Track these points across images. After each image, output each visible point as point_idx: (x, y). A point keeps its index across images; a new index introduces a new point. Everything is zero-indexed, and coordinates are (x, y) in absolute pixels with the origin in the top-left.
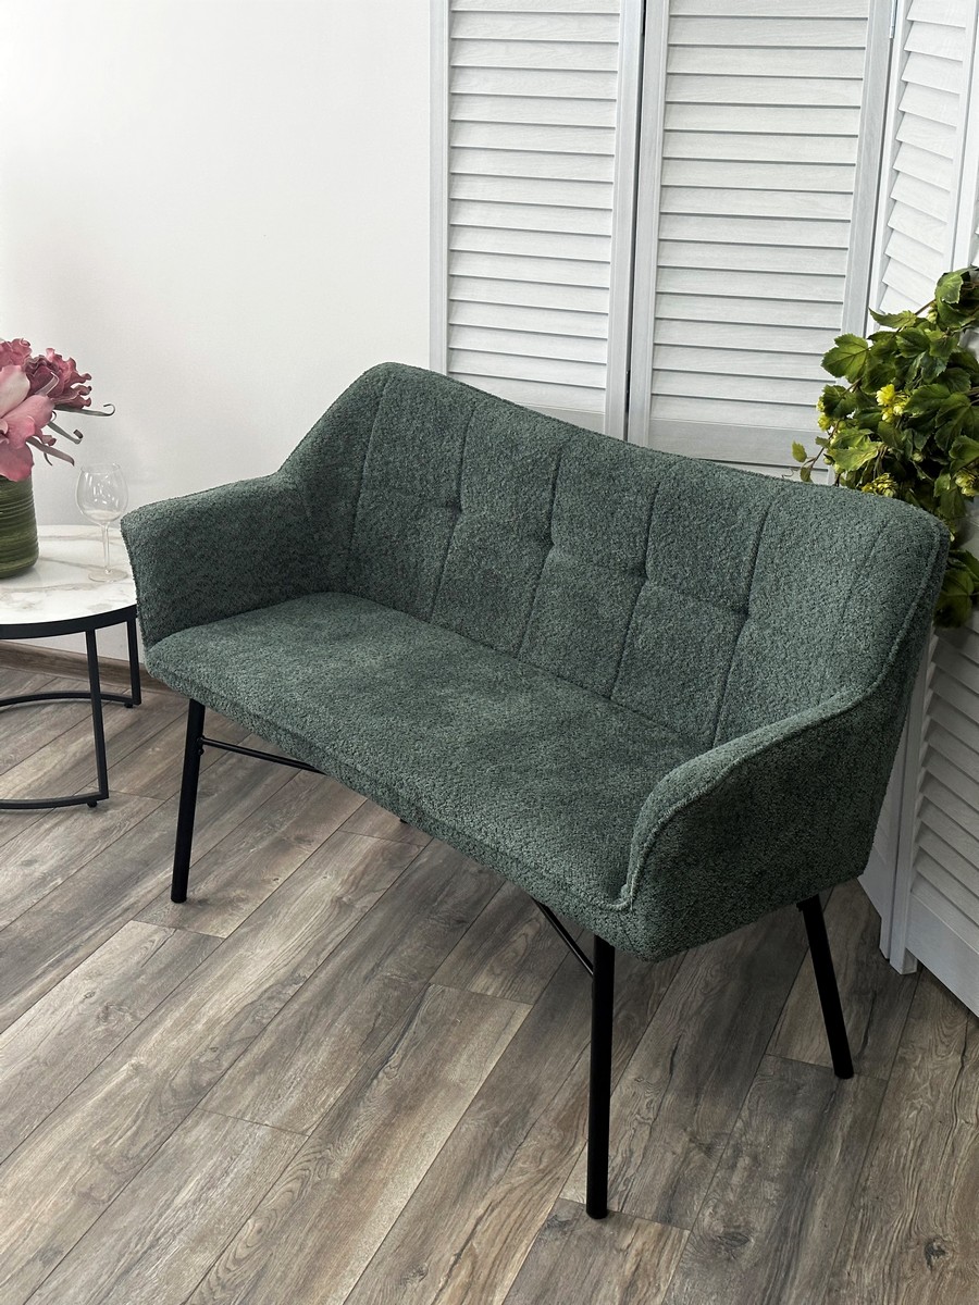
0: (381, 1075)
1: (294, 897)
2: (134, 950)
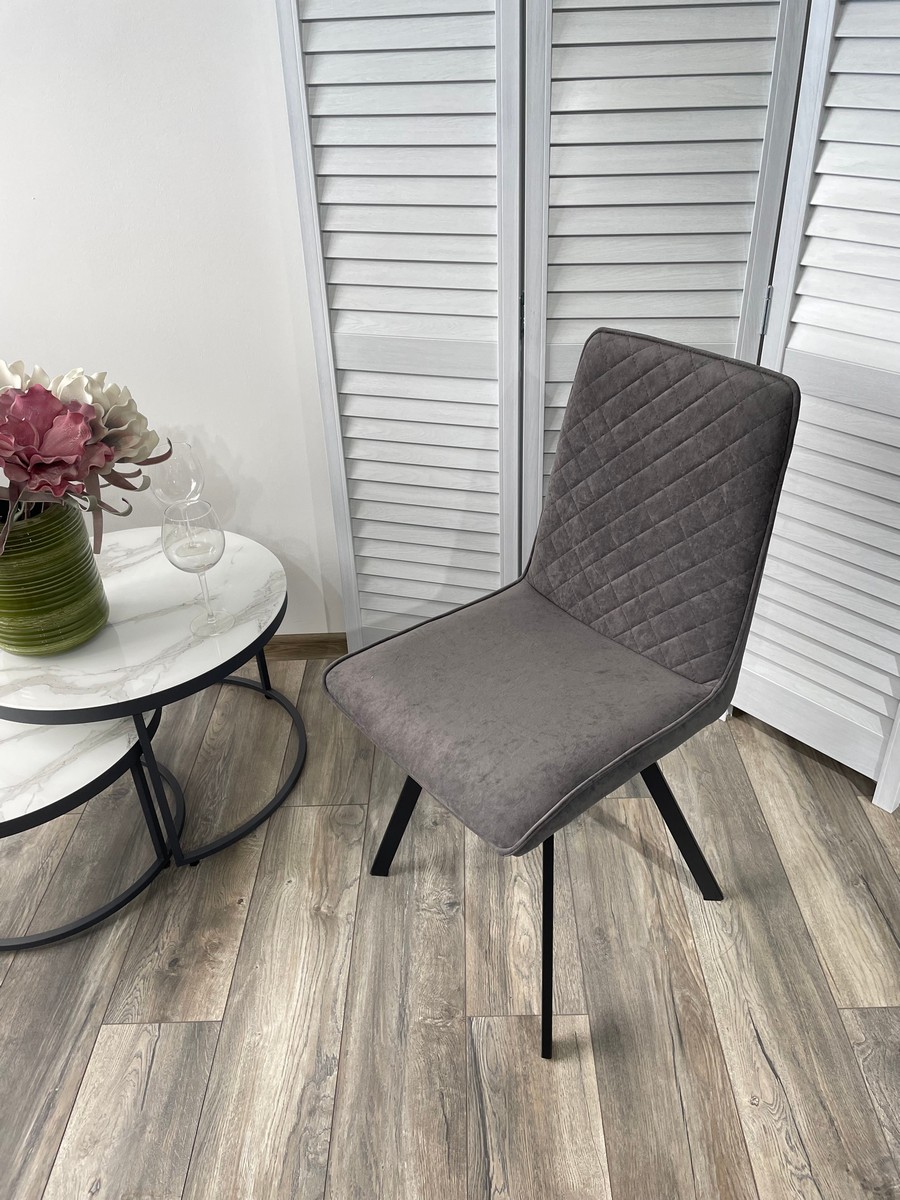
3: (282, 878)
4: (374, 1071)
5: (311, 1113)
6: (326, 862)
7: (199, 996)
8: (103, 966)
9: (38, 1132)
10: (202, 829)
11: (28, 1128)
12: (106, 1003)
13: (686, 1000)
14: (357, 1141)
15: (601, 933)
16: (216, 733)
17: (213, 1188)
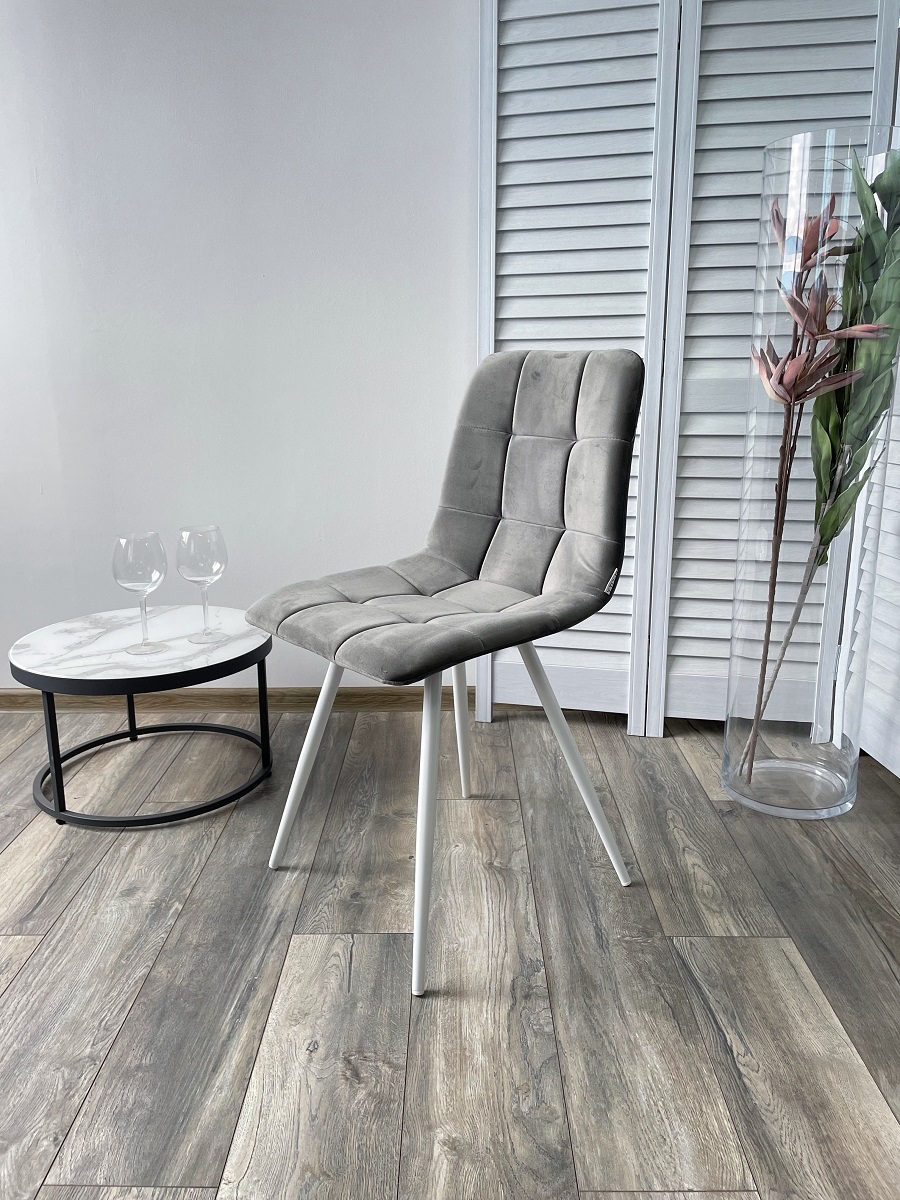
0: (741, 1069)
1: (446, 873)
2: (322, 973)
3: (449, 844)
4: (582, 970)
5: (527, 997)
6: (489, 835)
7: (387, 917)
8: (282, 897)
9: (242, 1007)
10: (360, 812)
11: (231, 1006)
12: (293, 920)
13: (889, 930)
14: (581, 1017)
15: (783, 884)
16: (356, 754)
17: (439, 1046)
